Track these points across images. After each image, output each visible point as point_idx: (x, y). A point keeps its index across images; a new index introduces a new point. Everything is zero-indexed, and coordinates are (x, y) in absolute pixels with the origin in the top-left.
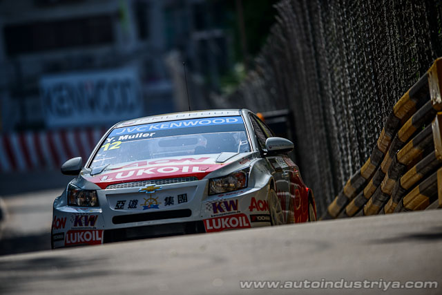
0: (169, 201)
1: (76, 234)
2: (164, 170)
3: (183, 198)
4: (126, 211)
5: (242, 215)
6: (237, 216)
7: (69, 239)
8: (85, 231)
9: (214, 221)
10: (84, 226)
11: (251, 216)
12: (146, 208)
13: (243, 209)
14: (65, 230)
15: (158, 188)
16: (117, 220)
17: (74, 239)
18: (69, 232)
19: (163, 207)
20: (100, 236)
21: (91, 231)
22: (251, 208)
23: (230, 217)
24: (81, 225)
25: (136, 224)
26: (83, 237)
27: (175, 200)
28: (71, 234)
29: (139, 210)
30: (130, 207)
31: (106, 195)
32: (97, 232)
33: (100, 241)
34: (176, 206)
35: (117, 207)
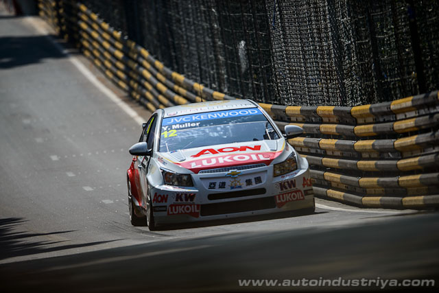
0: (249, 182)
1: (177, 207)
2: (239, 158)
3: (258, 180)
4: (217, 190)
5: (299, 191)
6: (296, 192)
7: (172, 211)
8: (185, 205)
9: (281, 196)
10: (184, 201)
11: (305, 191)
12: (232, 188)
13: (299, 186)
14: (168, 204)
15: (240, 172)
16: (211, 197)
17: (176, 211)
18: (171, 206)
19: (245, 187)
20: (198, 209)
21: (191, 205)
22: (304, 185)
23: (291, 193)
24: (181, 200)
25: (227, 200)
26: (183, 209)
27: (253, 181)
28: (174, 208)
29: (227, 189)
30: (220, 187)
31: (201, 178)
32: (196, 206)
33: (198, 213)
34: (254, 186)
35: (210, 188)
